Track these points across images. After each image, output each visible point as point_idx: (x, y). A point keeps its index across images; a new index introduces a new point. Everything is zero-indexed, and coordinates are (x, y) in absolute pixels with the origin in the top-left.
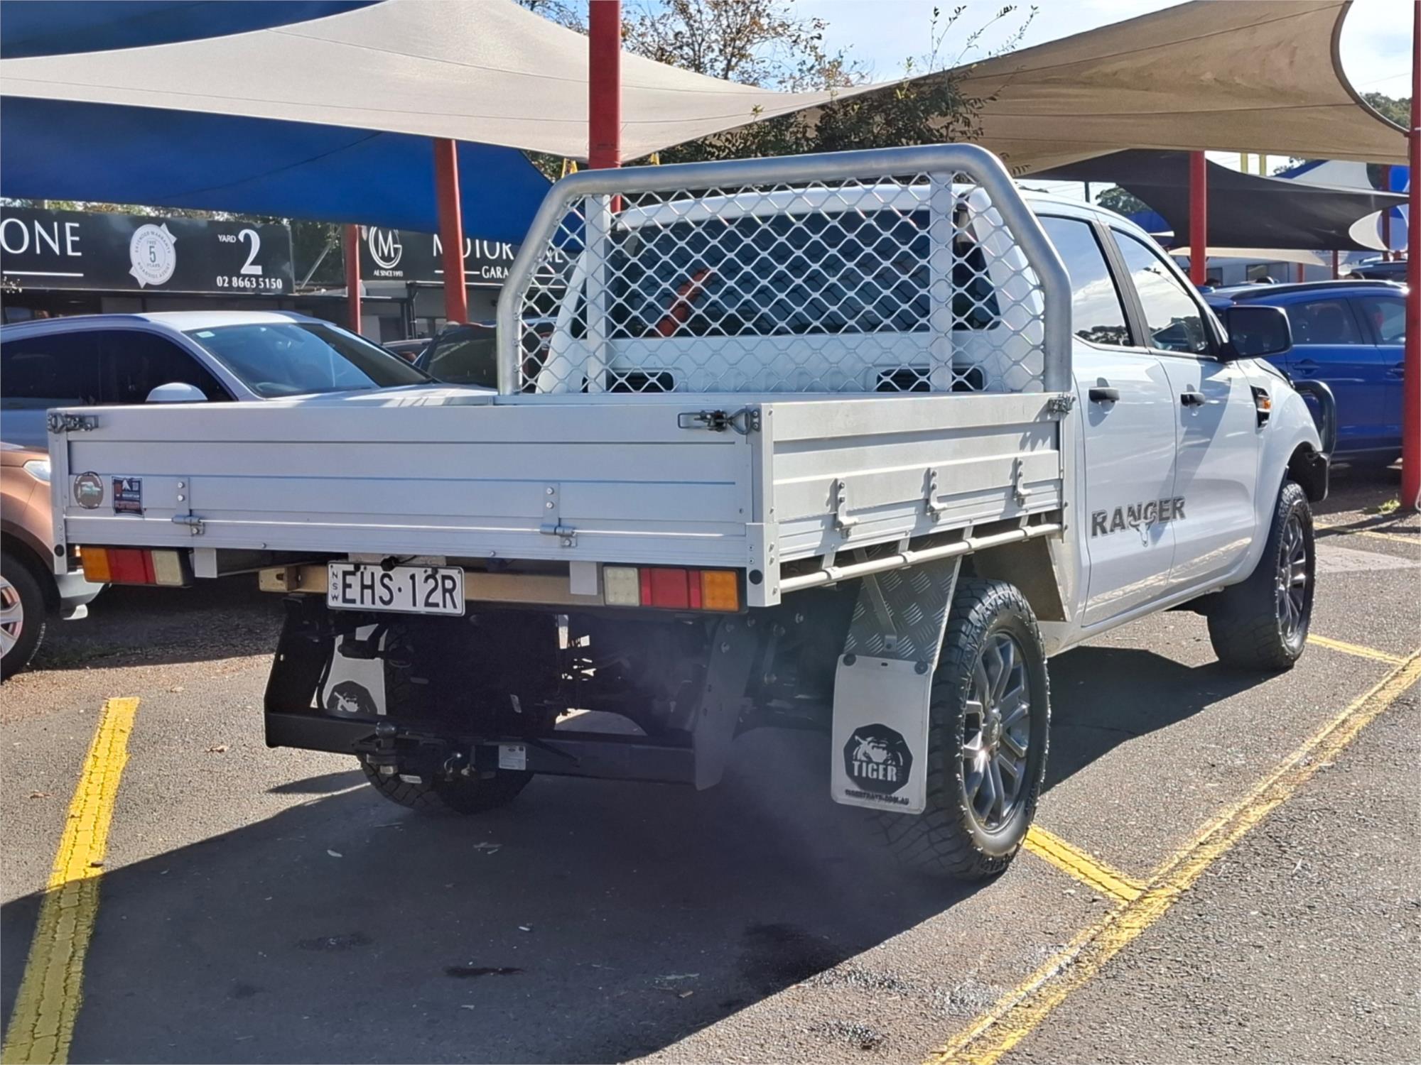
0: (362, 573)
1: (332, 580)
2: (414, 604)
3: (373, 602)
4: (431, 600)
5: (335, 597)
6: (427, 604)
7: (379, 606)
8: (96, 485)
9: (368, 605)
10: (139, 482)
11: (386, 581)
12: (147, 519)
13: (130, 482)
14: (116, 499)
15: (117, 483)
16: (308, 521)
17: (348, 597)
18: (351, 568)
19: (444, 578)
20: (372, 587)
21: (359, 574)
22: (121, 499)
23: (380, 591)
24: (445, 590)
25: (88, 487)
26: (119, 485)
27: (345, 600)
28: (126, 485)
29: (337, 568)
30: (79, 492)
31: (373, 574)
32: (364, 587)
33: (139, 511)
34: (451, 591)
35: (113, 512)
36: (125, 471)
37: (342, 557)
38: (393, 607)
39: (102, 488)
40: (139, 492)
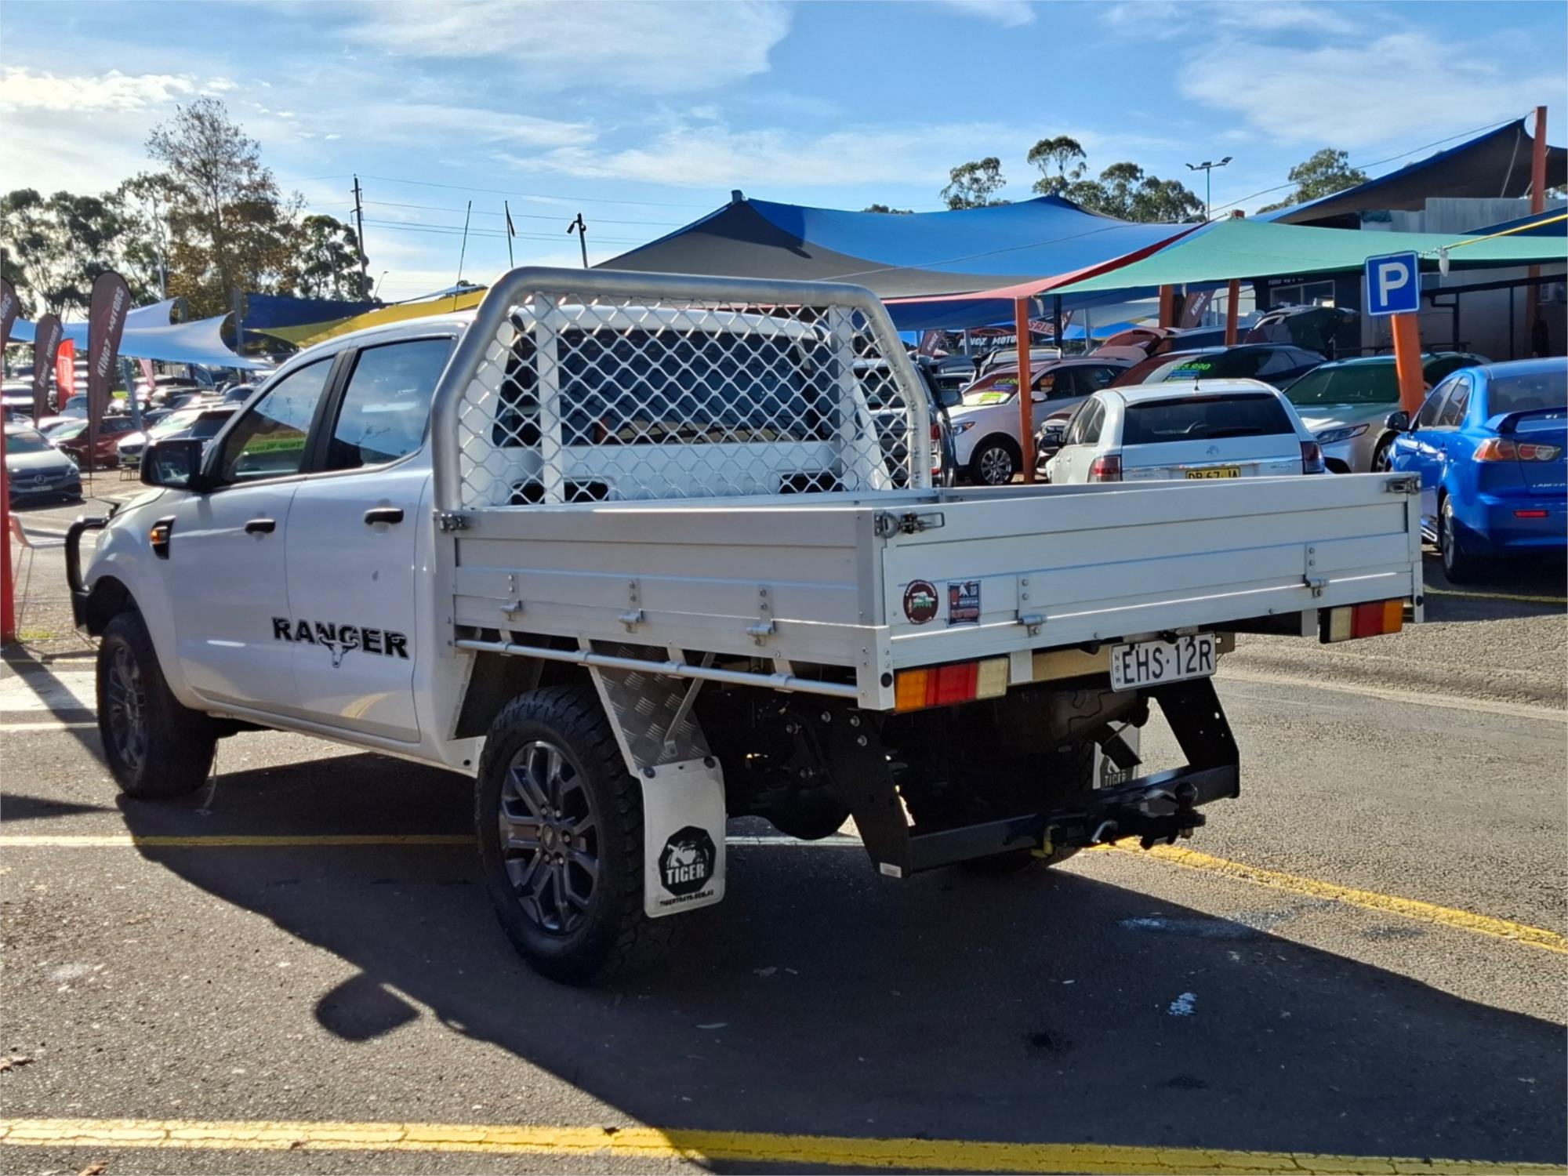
0: (1137, 652)
1: (1115, 663)
2: (1179, 673)
3: (1148, 678)
4: (1191, 666)
5: (1118, 680)
6: (1189, 670)
7: (1152, 680)
8: (930, 594)
9: (1144, 682)
10: (977, 585)
11: (1157, 654)
12: (982, 626)
13: (968, 587)
14: (952, 607)
15: (953, 589)
16: (1134, 604)
17: (1129, 677)
18: (1127, 648)
19: (1202, 643)
20: (1146, 664)
21: (1134, 652)
22: (958, 607)
23: (1154, 666)
24: (1202, 654)
25: (920, 598)
26: (954, 591)
27: (1127, 681)
28: (963, 591)
29: (1119, 650)
30: (910, 605)
31: (1147, 651)
32: (1140, 664)
33: (974, 619)
34: (1206, 655)
35: (945, 624)
36: (960, 575)
37: (1118, 641)
38: (1164, 679)
39: (936, 598)
40: (977, 596)
